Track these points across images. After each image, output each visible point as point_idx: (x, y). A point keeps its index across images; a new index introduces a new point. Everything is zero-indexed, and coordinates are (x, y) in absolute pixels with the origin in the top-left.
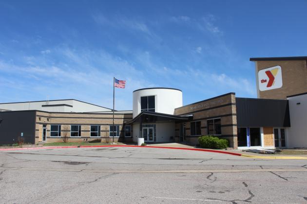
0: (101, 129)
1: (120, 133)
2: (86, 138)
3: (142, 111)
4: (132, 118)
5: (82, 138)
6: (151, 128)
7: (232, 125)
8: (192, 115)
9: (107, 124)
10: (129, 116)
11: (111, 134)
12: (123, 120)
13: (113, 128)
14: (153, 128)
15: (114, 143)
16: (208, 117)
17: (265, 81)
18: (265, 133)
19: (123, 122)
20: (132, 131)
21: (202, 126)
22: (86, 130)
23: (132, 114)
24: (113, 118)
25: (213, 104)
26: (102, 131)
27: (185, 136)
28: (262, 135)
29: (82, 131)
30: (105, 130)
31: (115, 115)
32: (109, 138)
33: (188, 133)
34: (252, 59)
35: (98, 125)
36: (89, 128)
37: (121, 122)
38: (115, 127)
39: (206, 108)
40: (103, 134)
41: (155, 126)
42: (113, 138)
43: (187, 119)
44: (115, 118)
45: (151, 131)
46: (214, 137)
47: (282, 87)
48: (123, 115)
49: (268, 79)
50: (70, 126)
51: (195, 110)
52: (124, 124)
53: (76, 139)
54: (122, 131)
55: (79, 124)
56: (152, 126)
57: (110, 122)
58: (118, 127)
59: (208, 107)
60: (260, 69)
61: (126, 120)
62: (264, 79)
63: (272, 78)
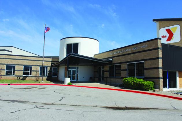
0: (33, 69)
1: (48, 73)
2: (19, 76)
3: (67, 55)
4: (58, 61)
5: (15, 76)
6: (74, 69)
7: (158, 68)
8: (111, 60)
9: (38, 66)
10: (56, 60)
11: (41, 74)
12: (51, 62)
13: (43, 69)
14: (76, 70)
15: (43, 82)
16: (129, 60)
17: (166, 37)
18: (180, 77)
19: (51, 64)
20: (58, 72)
21: (122, 69)
22: (20, 69)
23: (59, 58)
24: (43, 61)
25: (136, 49)
26: (33, 71)
27: (103, 77)
28: (178, 78)
29: (16, 70)
30: (35, 70)
31: (44, 58)
32: (38, 76)
33: (107, 74)
34: (154, 20)
35: (30, 65)
36: (22, 68)
37: (49, 64)
38: (44, 68)
39: (127, 53)
40: (33, 74)
41: (78, 68)
42: (42, 77)
43: (108, 62)
44: (44, 61)
45: (74, 72)
46: (139, 78)
47: (180, 41)
48: (51, 59)
49: (168, 35)
50: (5, 66)
51: (115, 55)
52: (52, 66)
53: (10, 77)
54: (49, 72)
55: (14, 65)
56: (75, 68)
57: (40, 64)
58: (47, 68)
59: (130, 52)
60: (160, 27)
61: (53, 62)
62: (165, 36)
63: (171, 35)
